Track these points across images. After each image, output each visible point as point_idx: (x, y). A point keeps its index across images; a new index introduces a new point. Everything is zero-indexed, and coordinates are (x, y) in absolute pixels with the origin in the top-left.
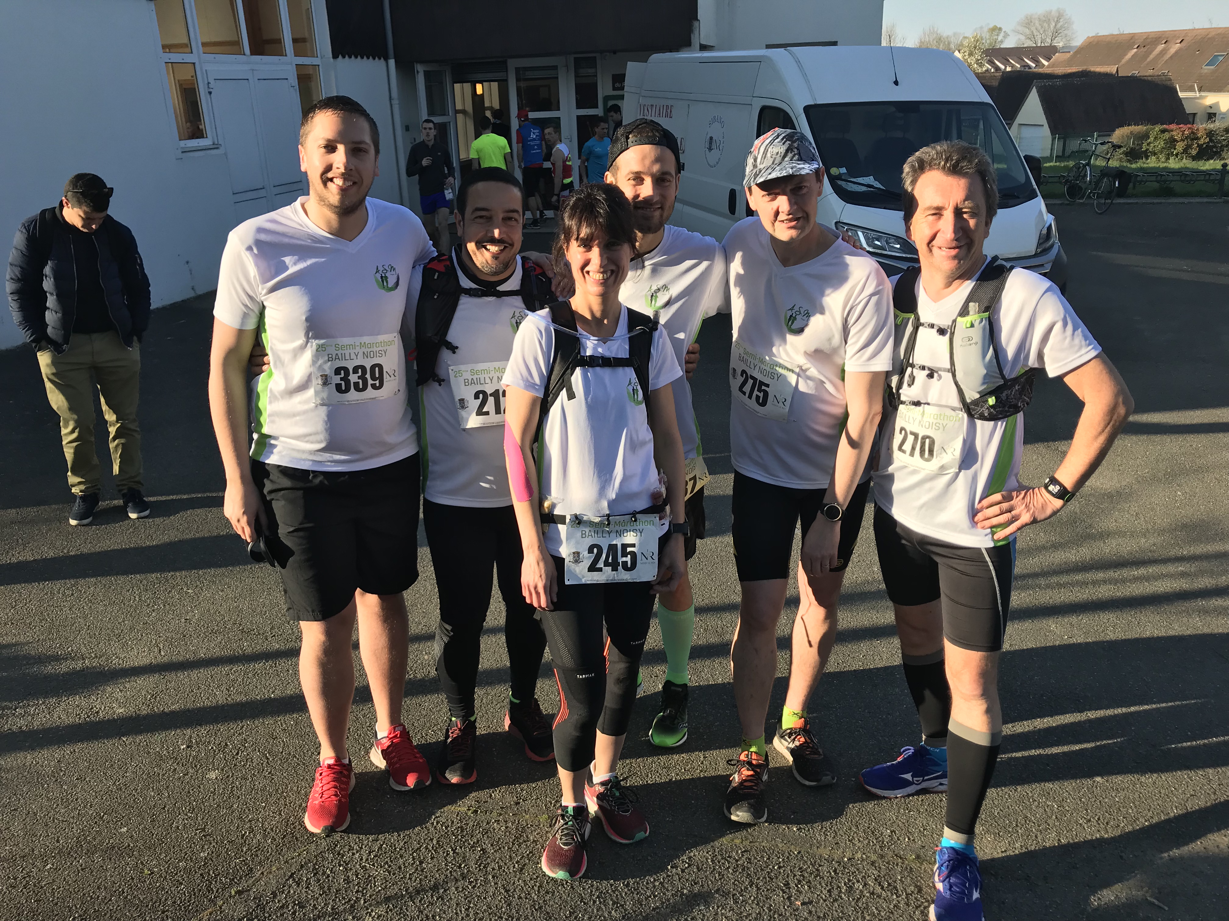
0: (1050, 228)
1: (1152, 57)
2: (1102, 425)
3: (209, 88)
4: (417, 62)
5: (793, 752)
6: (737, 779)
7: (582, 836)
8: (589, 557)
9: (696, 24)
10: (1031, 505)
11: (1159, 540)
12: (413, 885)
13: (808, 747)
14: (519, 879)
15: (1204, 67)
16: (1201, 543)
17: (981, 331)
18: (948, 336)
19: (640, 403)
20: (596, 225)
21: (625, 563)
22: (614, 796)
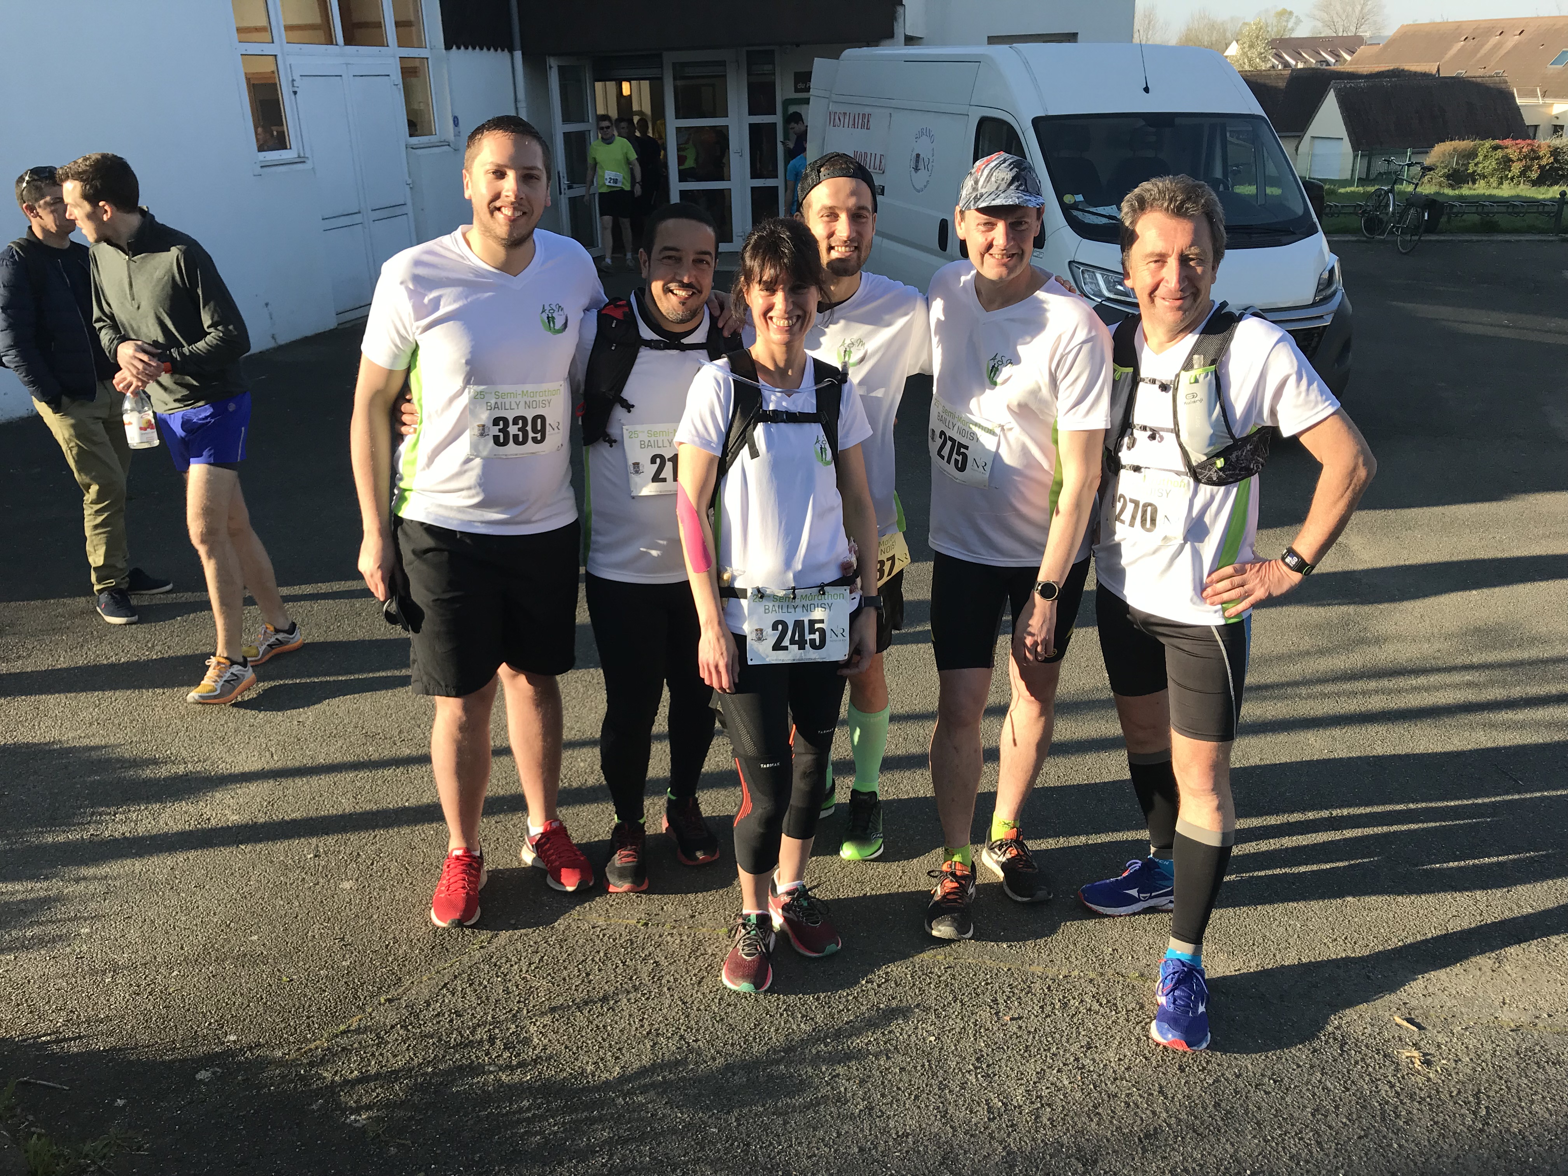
0: (1332, 271)
1: (1483, 51)
2: (1341, 489)
3: (293, 86)
4: (550, 55)
5: (1004, 867)
6: (939, 892)
7: (767, 946)
8: (774, 635)
9: (900, 11)
10: (1266, 579)
13: (1021, 860)
14: (697, 991)
15: (1548, 66)
16: (1495, 649)
17: (1206, 387)
18: (1171, 392)
19: (828, 463)
20: (780, 265)
21: (813, 641)
22: (801, 906)
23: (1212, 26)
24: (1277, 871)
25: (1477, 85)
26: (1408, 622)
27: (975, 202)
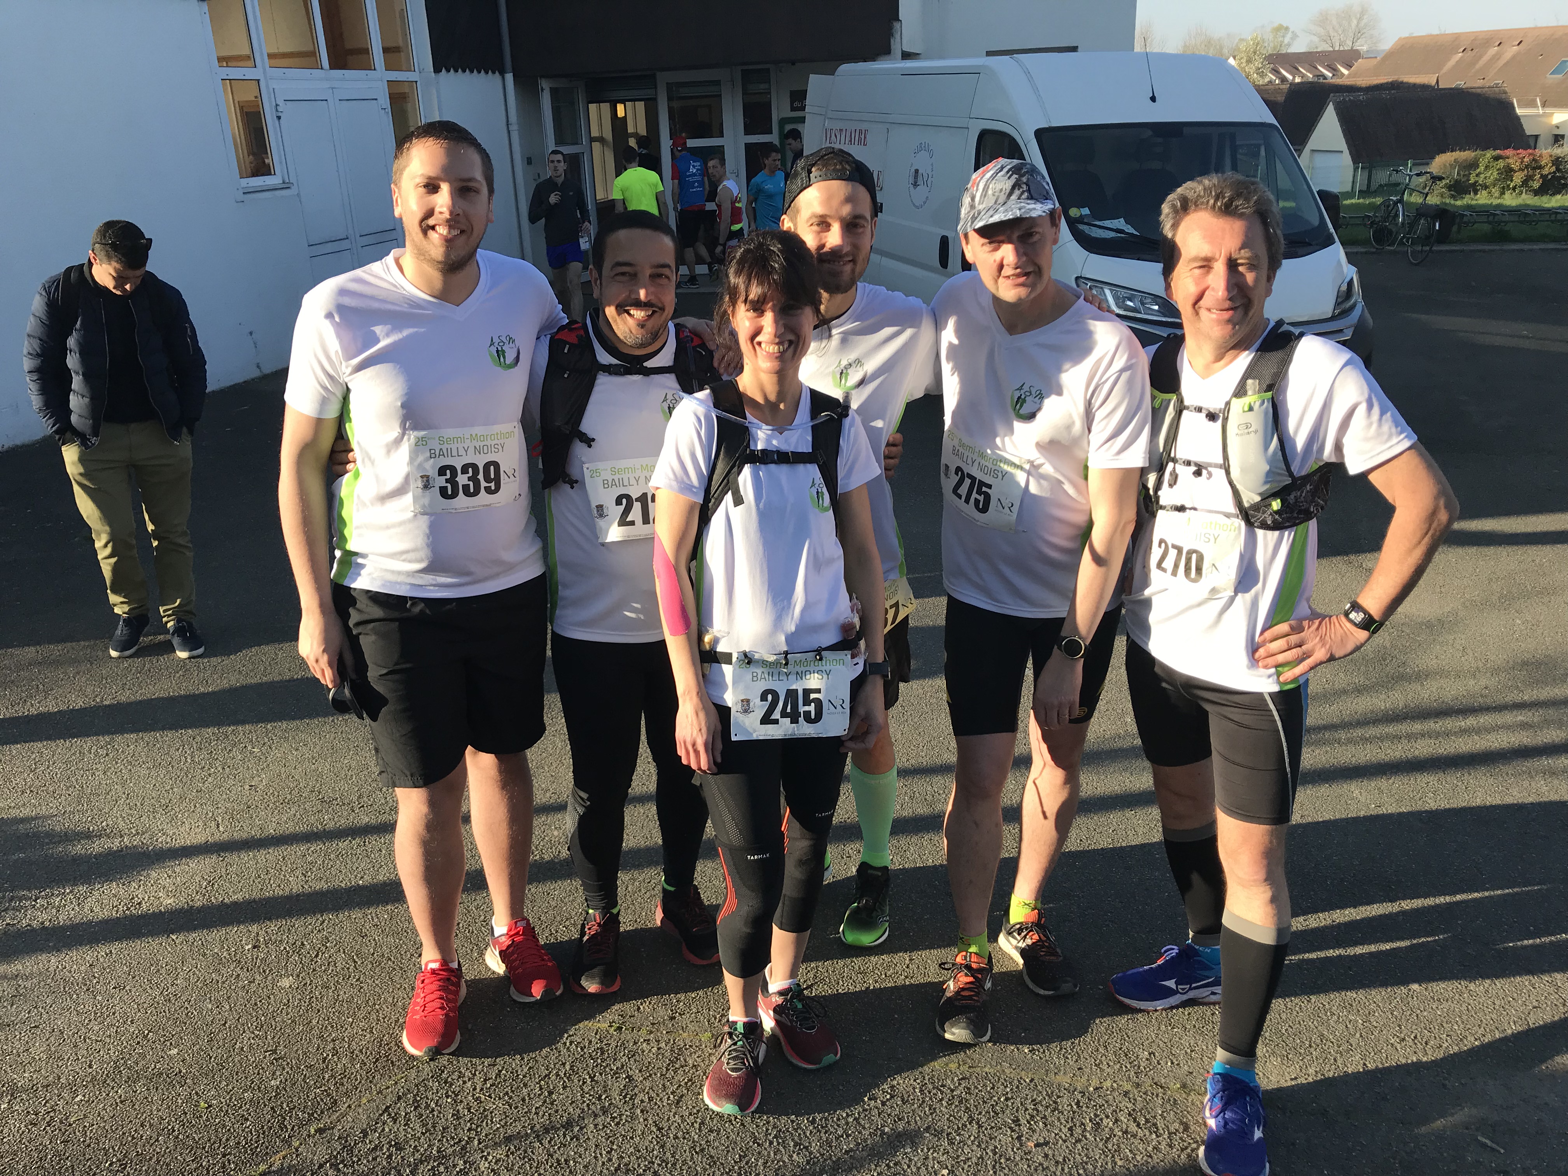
0: (1351, 283)
1: (1481, 63)
2: (1419, 535)
3: (277, 111)
4: (542, 77)
5: (1023, 952)
6: (952, 988)
7: (755, 1059)
8: (762, 706)
9: (897, 25)
10: (1327, 638)
11: (1493, 682)
12: (540, 1121)
13: (1043, 946)
14: (675, 1113)
15: (1548, 76)
16: (1547, 685)
17: (1263, 415)
18: (1219, 422)
19: (826, 510)
20: (769, 283)
21: (807, 714)
22: (795, 1009)
23: (1209, 43)
25: (1478, 95)
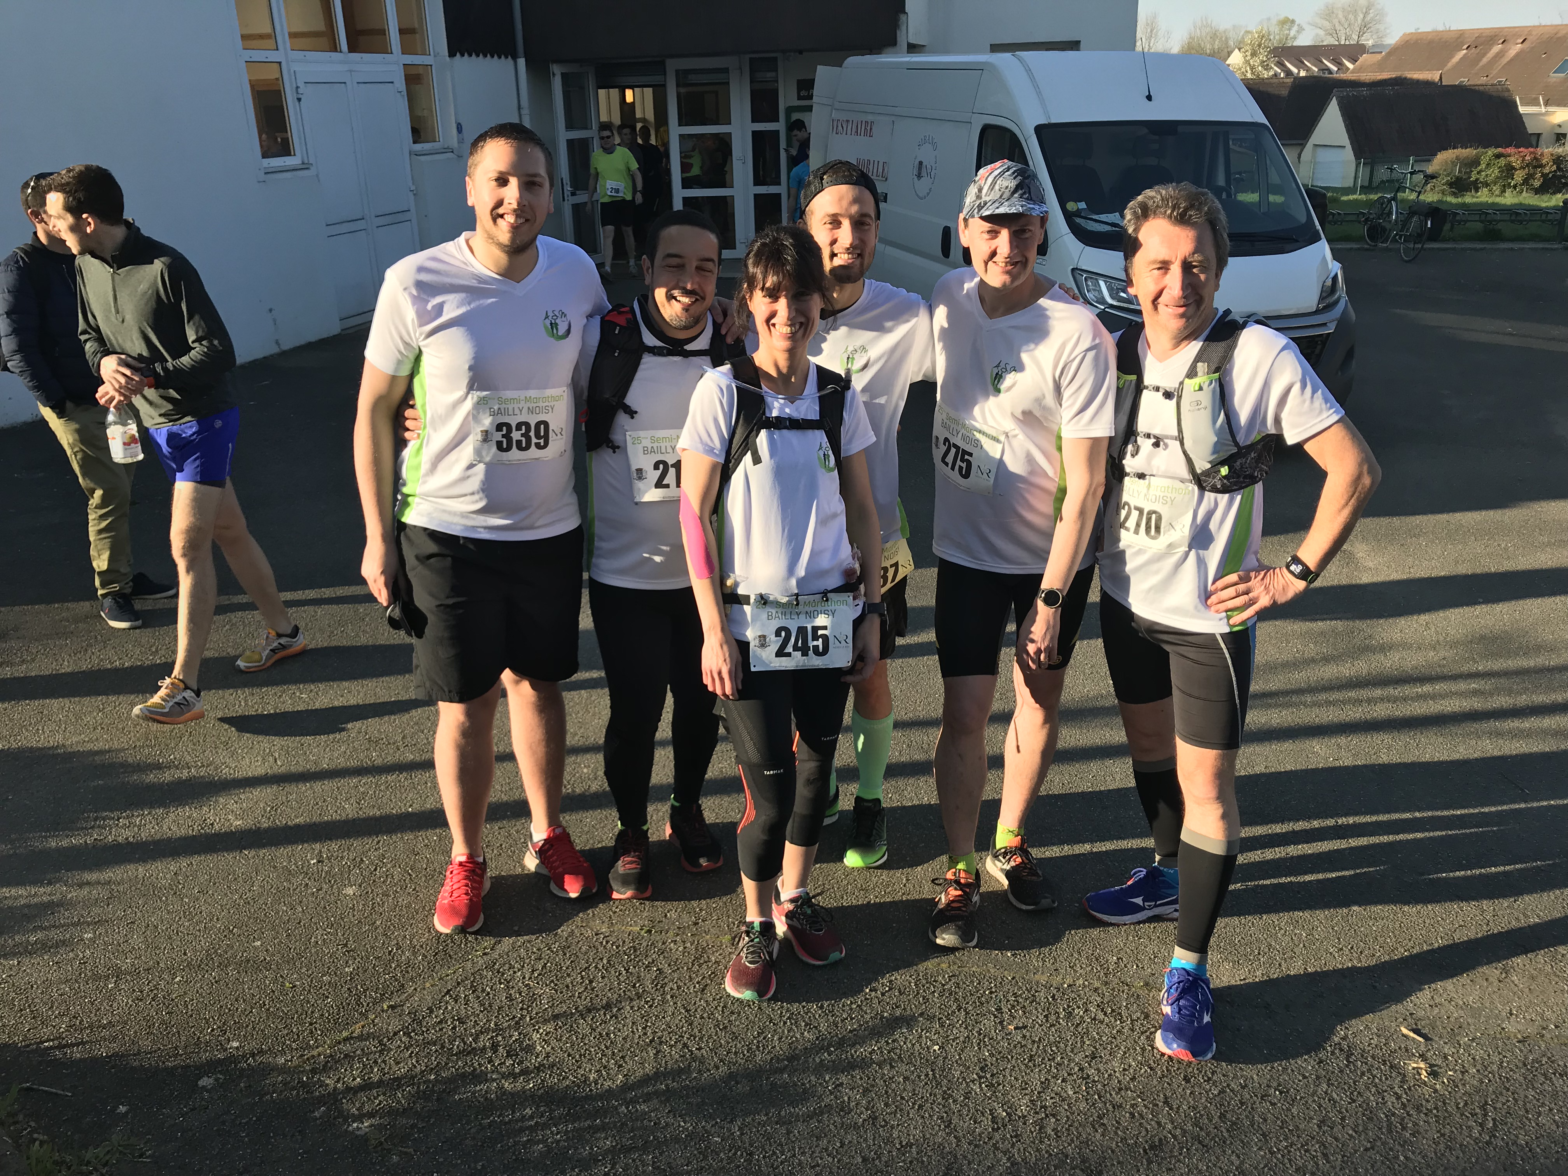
0: (1335, 278)
1: (1485, 60)
2: (1346, 497)
3: (297, 93)
4: (553, 62)
5: (1008, 874)
6: (943, 900)
7: (770, 954)
8: (777, 641)
9: (903, 17)
10: (1271, 587)
12: (583, 1004)
13: (1025, 868)
14: (701, 999)
15: (1551, 74)
16: (1501, 657)
17: (1211, 394)
18: (1175, 400)
19: (831, 470)
20: (783, 272)
21: (816, 648)
22: (804, 914)
23: (1214, 35)
24: (1283, 880)
25: (1480, 93)
26: (1413, 630)
27: (979, 211)
